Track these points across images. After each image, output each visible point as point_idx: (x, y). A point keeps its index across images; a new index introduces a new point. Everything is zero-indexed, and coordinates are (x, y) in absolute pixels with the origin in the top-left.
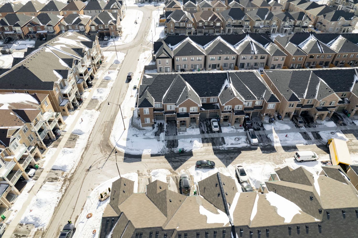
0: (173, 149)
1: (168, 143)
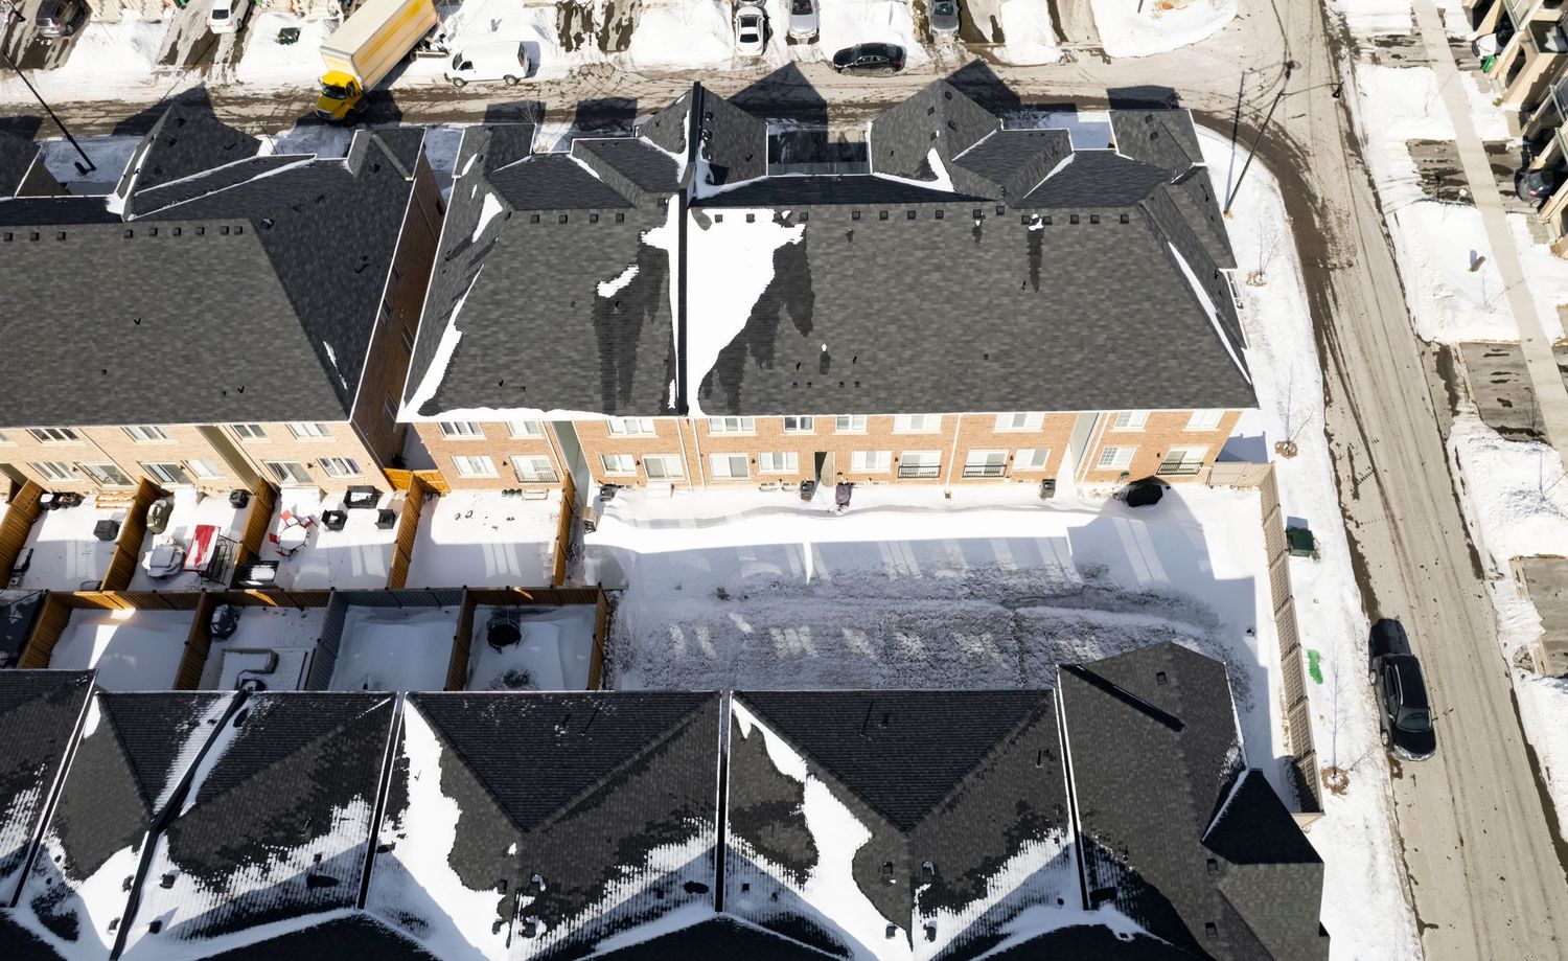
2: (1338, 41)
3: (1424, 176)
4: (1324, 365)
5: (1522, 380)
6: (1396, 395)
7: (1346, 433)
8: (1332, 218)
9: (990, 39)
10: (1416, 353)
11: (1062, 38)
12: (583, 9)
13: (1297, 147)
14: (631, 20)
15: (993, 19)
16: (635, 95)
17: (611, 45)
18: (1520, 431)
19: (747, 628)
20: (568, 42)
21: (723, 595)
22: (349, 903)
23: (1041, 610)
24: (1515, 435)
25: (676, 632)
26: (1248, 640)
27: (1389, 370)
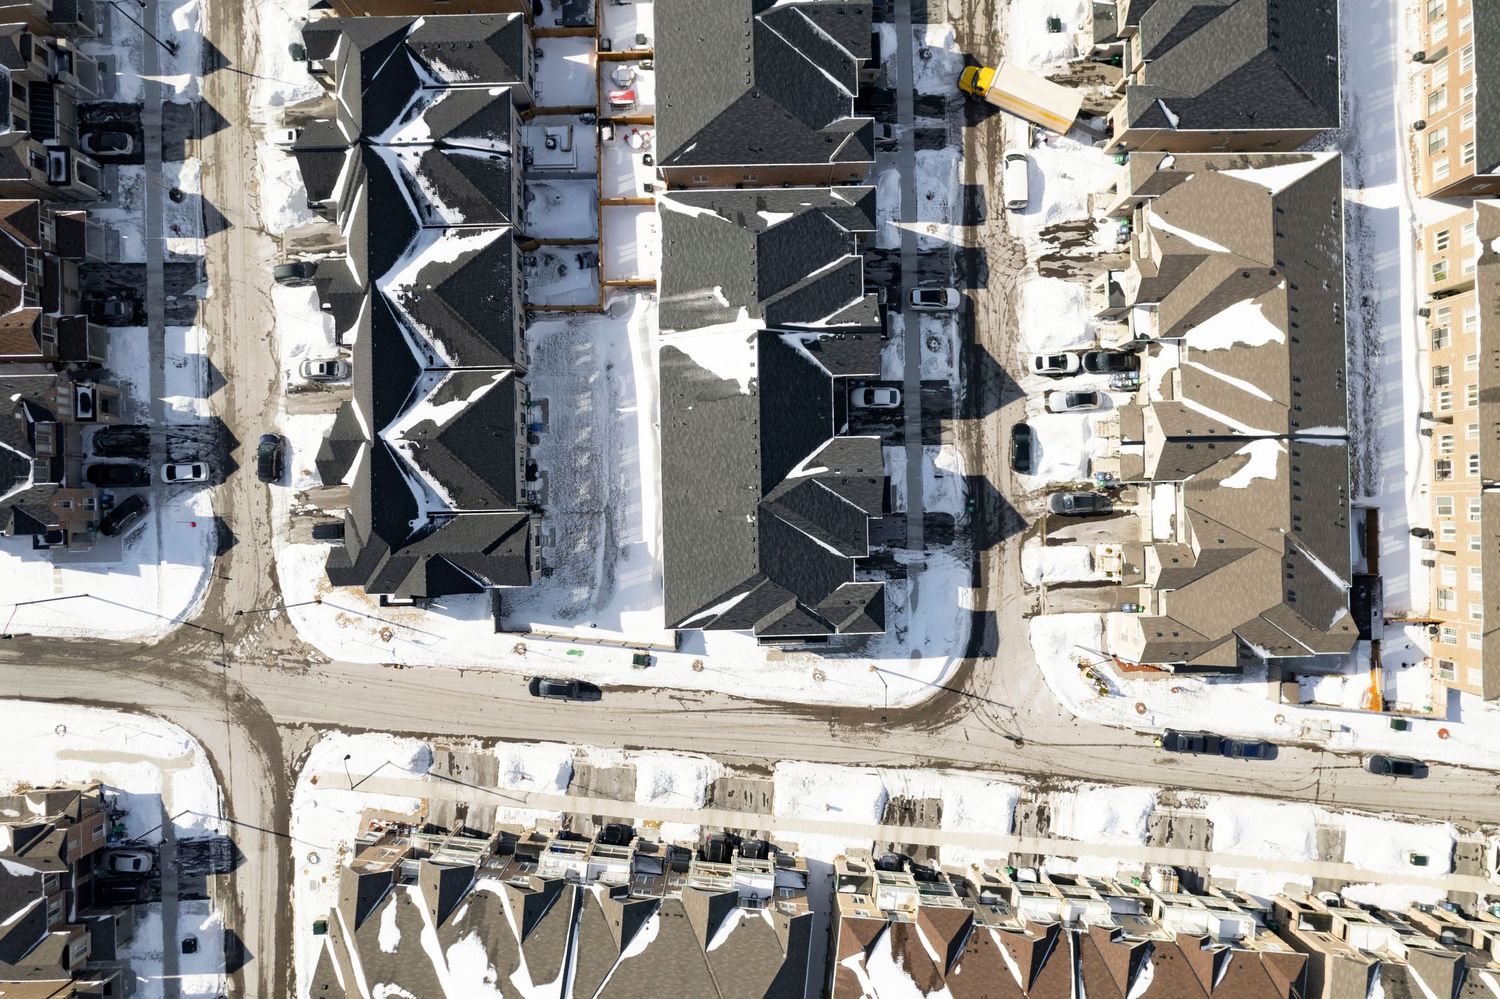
0: (956, 528)
1: (934, 542)
2: (1044, 781)
3: (909, 802)
4: (757, 701)
5: (747, 808)
6: (737, 736)
7: (710, 702)
8: (873, 734)
9: (1052, 535)
10: (767, 756)
11: (1052, 587)
12: (1087, 239)
13: (937, 728)
14: (1075, 275)
15: (1074, 540)
16: (991, 287)
17: (1045, 264)
18: (712, 795)
19: (591, 380)
20: (1049, 234)
21: (609, 367)
22: (424, 223)
23: (604, 525)
24: (709, 792)
25: (588, 345)
26: (589, 623)
27: (754, 737)
